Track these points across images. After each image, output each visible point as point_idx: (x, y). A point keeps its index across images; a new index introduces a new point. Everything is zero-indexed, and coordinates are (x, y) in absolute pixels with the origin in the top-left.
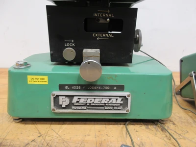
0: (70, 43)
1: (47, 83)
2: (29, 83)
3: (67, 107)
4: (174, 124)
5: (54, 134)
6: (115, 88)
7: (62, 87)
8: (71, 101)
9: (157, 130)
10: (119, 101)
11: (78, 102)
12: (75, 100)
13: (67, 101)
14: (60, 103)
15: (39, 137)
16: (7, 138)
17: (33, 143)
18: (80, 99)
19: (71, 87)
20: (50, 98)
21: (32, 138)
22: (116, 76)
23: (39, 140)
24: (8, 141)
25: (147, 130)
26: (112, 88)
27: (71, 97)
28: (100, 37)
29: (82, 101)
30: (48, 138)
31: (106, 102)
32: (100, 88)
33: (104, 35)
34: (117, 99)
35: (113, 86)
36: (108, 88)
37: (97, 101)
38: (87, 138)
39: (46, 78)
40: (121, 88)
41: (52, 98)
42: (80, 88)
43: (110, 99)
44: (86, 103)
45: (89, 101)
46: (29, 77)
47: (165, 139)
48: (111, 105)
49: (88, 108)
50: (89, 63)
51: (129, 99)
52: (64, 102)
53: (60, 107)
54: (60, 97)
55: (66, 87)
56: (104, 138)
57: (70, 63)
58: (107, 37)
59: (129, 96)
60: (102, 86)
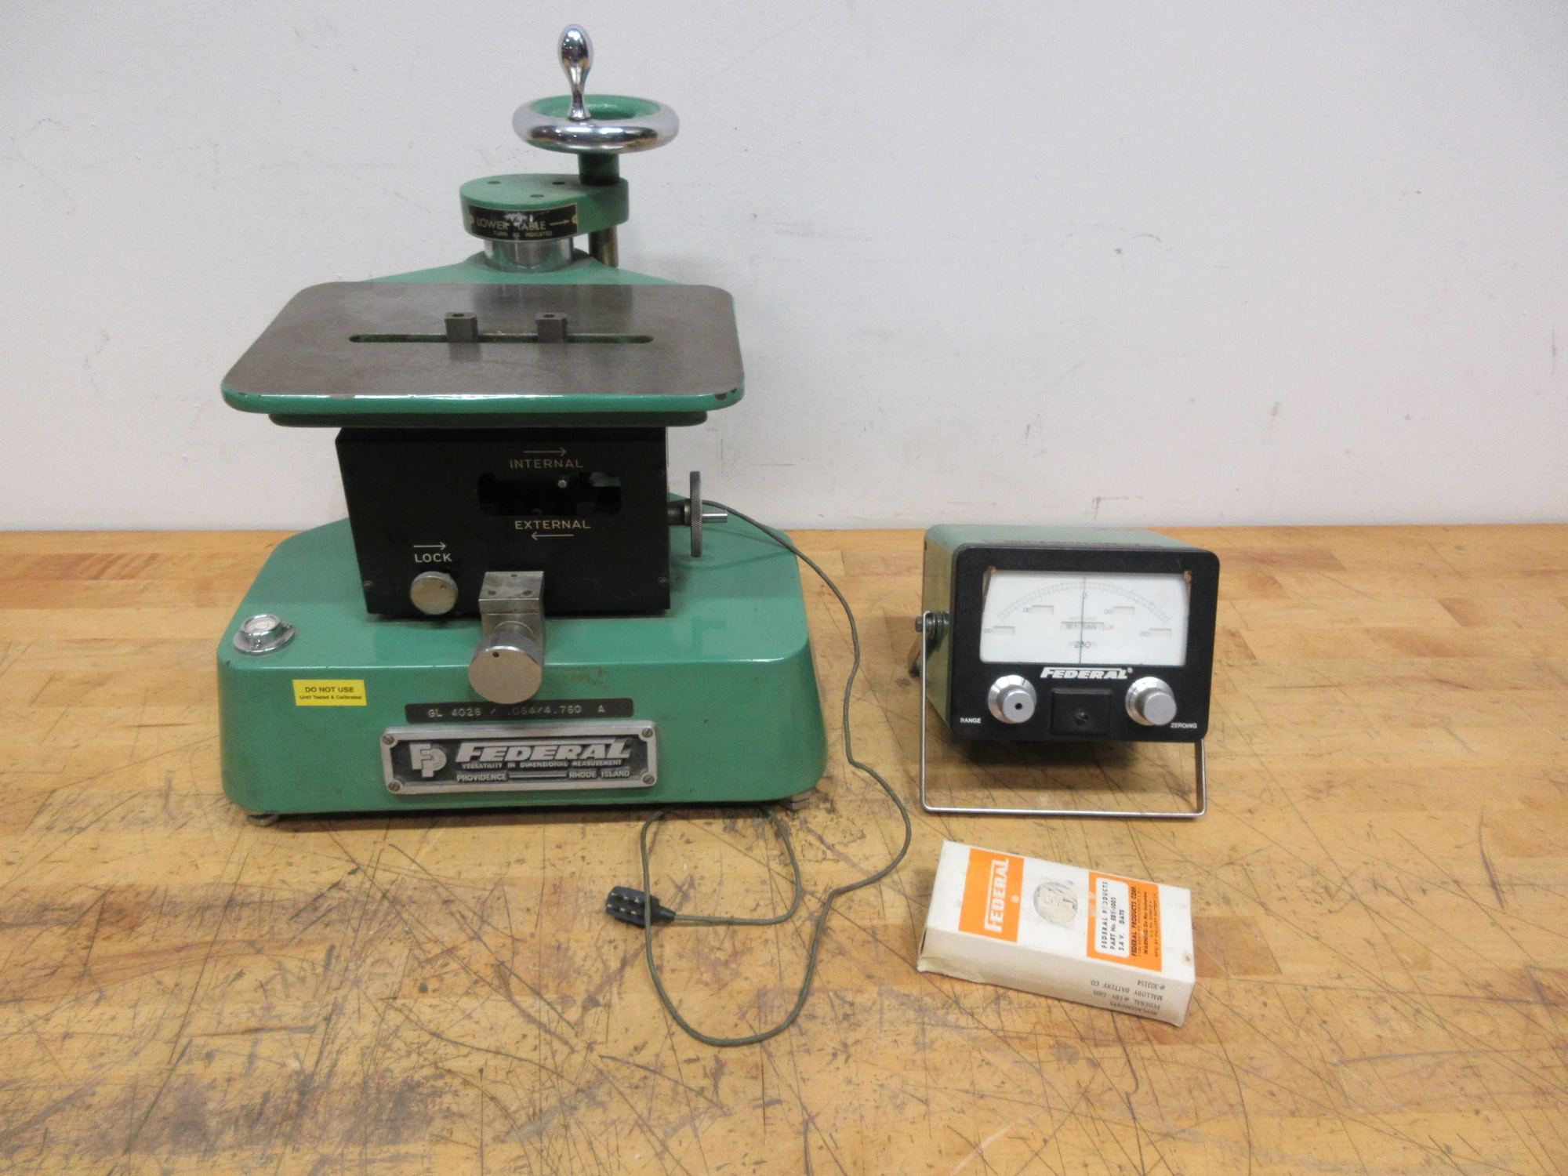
0: (432, 551)
1: (363, 702)
2: (299, 702)
3: (440, 776)
4: (832, 810)
5: (404, 862)
6: (601, 709)
7: (416, 714)
8: (451, 757)
9: (760, 836)
10: (617, 750)
11: (474, 758)
12: (465, 753)
13: (439, 759)
14: (416, 766)
15: (353, 872)
16: (246, 879)
17: (336, 894)
18: (481, 749)
19: (447, 712)
20: (379, 749)
21: (328, 877)
22: (600, 670)
23: (354, 881)
24: (252, 890)
25: (727, 837)
26: (590, 709)
27: (451, 746)
28: (541, 531)
29: (490, 754)
30: (382, 877)
31: (572, 756)
32: (548, 710)
33: (556, 524)
34: (608, 746)
35: (596, 703)
36: (578, 709)
37: (540, 753)
38: (516, 871)
39: (359, 686)
40: (621, 708)
41: (386, 750)
42: (478, 712)
43: (584, 747)
44: (505, 763)
45: (512, 756)
46: (299, 686)
47: (774, 865)
48: (589, 763)
49: (513, 775)
50: (496, 654)
51: (651, 744)
52: (428, 760)
53: (416, 776)
54: (414, 749)
55: (432, 713)
56: (570, 869)
57: (441, 620)
58: (566, 531)
59: (648, 733)
60: (555, 704)
